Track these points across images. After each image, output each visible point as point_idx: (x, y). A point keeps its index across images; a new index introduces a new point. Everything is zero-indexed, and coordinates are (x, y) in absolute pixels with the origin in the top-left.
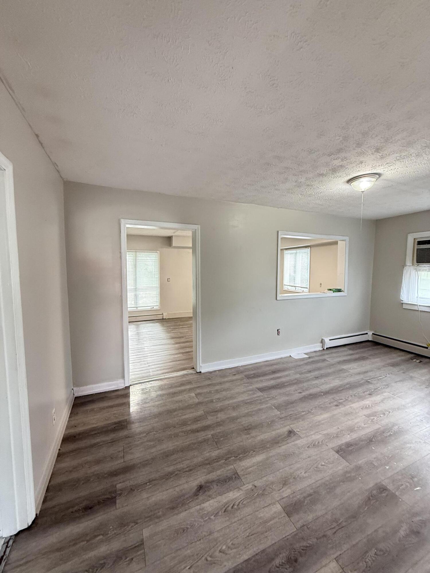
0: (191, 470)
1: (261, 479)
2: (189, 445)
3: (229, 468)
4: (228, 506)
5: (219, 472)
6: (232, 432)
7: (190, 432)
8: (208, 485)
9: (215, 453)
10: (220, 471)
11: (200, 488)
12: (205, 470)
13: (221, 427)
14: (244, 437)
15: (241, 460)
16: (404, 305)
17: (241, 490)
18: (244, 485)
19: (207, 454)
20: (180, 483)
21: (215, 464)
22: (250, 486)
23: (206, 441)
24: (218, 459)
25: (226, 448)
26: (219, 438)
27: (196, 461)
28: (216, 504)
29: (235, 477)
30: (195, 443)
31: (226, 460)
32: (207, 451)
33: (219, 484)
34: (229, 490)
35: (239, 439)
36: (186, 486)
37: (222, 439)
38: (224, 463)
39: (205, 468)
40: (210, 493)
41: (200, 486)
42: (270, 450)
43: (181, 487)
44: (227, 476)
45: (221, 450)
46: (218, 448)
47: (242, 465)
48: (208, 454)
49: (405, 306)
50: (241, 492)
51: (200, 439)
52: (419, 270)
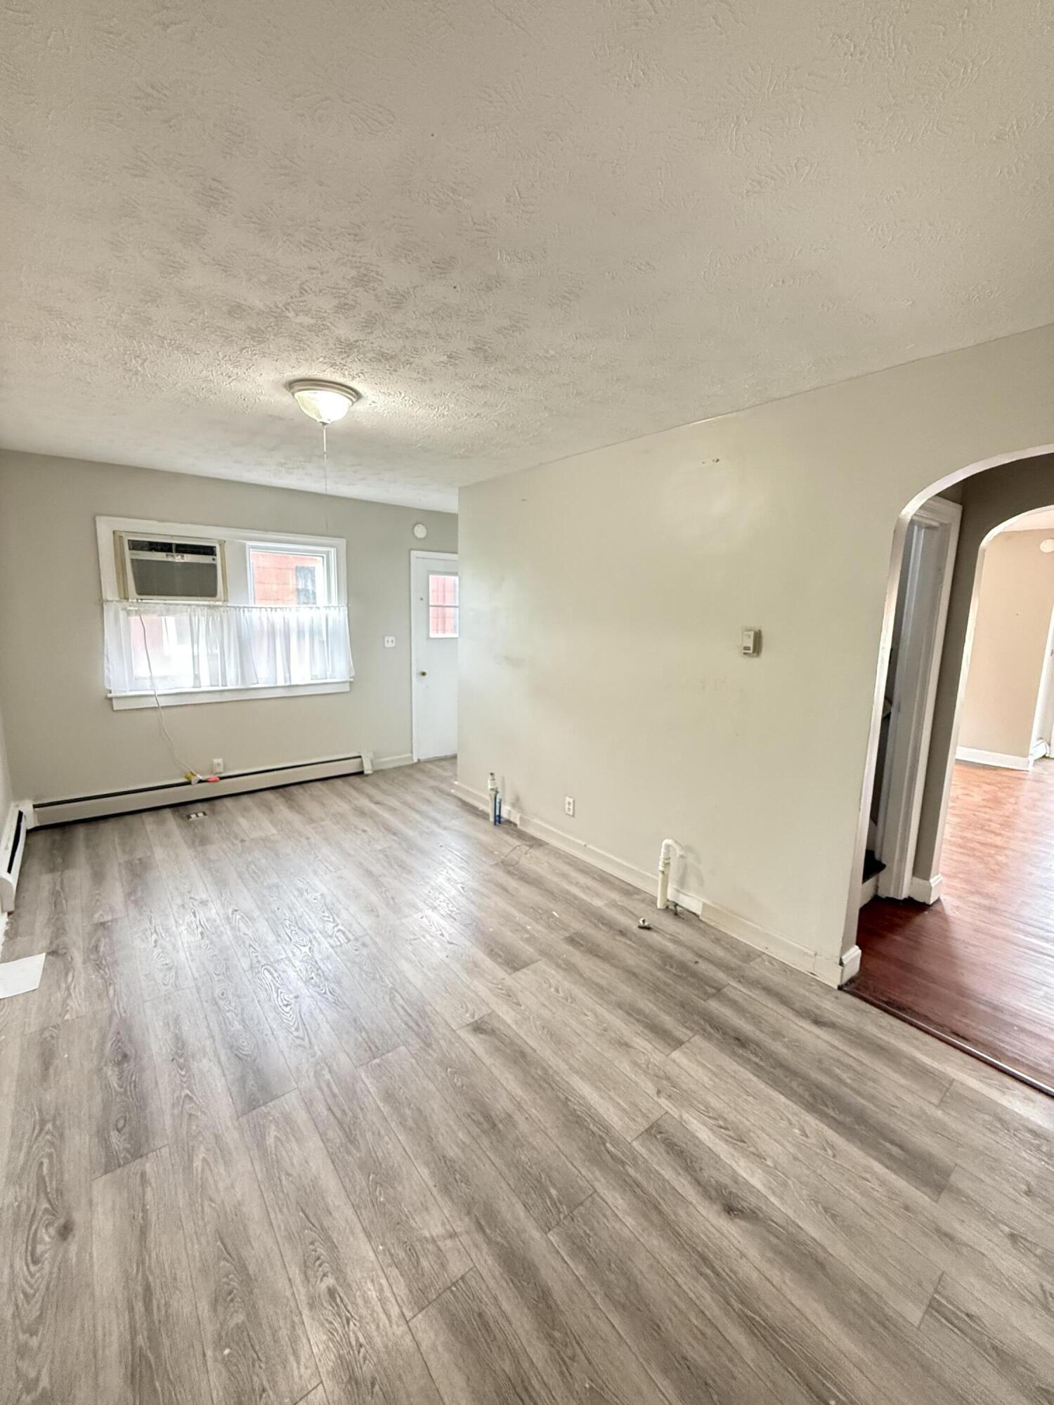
0: (704, 1259)
1: (637, 1084)
2: (621, 1307)
3: (643, 1151)
4: (730, 1137)
5: (668, 1174)
6: (515, 1164)
7: (557, 1334)
8: (714, 1193)
9: (616, 1200)
10: (663, 1172)
11: (731, 1210)
12: (681, 1212)
13: (502, 1206)
14: (523, 1126)
15: (607, 1129)
16: (114, 701)
17: (681, 1117)
18: (667, 1113)
19: (630, 1223)
20: (755, 1275)
21: (651, 1190)
22: (663, 1102)
23: (579, 1248)
24: (630, 1186)
25: (584, 1171)
26: (554, 1204)
27: (668, 1256)
28: (742, 1162)
29: (661, 1133)
30: (604, 1284)
31: (623, 1163)
32: (617, 1226)
33: (697, 1166)
34: (698, 1143)
35: (538, 1140)
36: (753, 1253)
37: (554, 1192)
38: (635, 1165)
39: (676, 1214)
40: (729, 1182)
41: (729, 1213)
42: (550, 1067)
43: (764, 1267)
44: (668, 1153)
45: (597, 1184)
46: (595, 1196)
47: (620, 1123)
48: (630, 1221)
49: (117, 705)
50: (686, 1116)
51: (580, 1271)
52: (147, 612)
